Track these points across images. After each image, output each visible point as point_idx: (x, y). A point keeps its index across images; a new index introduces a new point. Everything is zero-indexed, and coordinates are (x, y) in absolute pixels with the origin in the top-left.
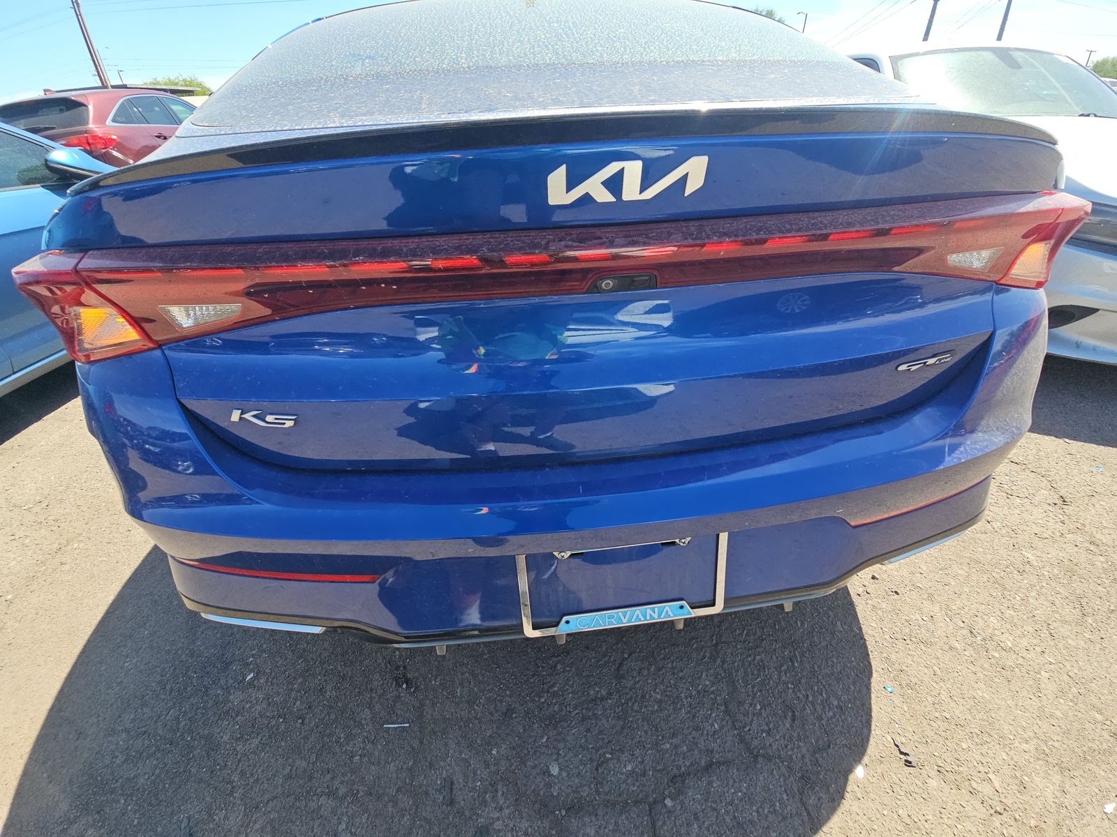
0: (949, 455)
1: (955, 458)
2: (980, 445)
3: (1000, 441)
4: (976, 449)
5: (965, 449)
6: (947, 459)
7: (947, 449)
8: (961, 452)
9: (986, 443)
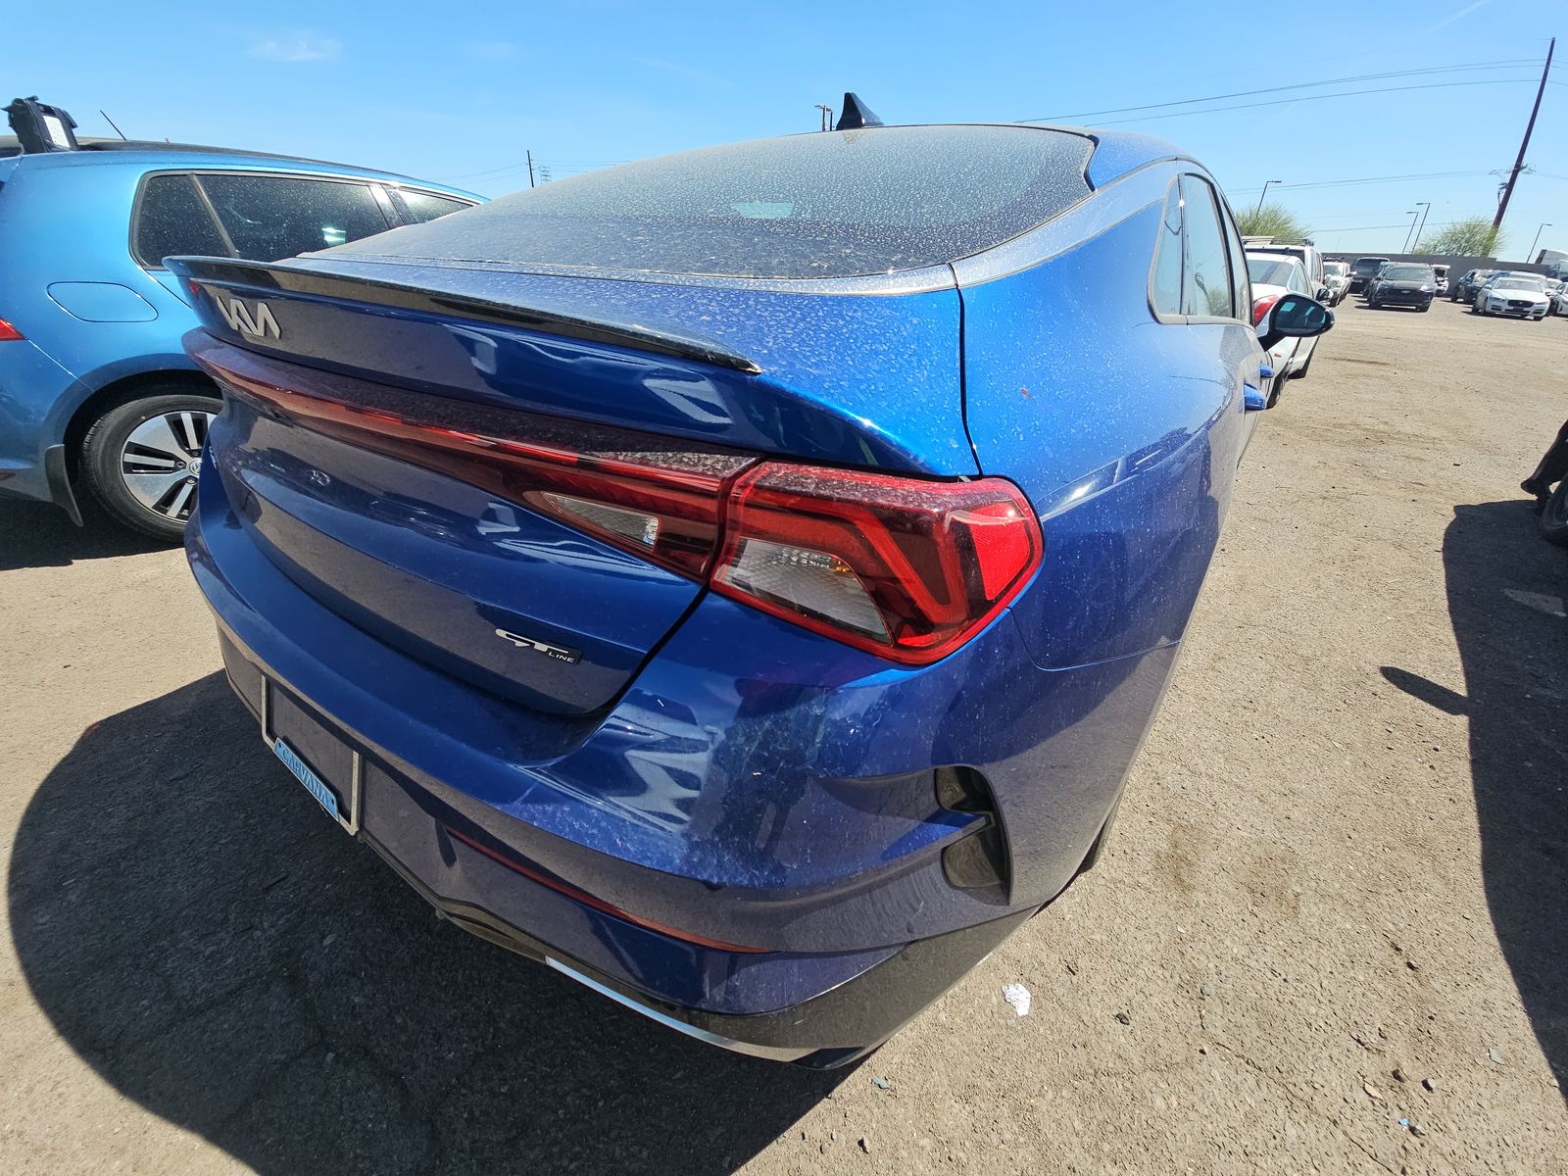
0: (525, 801)
1: (528, 811)
2: (582, 826)
3: (627, 849)
4: (571, 826)
5: (554, 813)
6: (517, 804)
7: (528, 792)
8: (545, 812)
9: (595, 831)
